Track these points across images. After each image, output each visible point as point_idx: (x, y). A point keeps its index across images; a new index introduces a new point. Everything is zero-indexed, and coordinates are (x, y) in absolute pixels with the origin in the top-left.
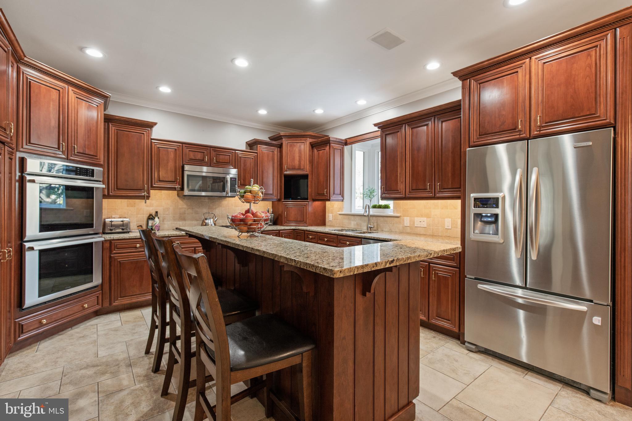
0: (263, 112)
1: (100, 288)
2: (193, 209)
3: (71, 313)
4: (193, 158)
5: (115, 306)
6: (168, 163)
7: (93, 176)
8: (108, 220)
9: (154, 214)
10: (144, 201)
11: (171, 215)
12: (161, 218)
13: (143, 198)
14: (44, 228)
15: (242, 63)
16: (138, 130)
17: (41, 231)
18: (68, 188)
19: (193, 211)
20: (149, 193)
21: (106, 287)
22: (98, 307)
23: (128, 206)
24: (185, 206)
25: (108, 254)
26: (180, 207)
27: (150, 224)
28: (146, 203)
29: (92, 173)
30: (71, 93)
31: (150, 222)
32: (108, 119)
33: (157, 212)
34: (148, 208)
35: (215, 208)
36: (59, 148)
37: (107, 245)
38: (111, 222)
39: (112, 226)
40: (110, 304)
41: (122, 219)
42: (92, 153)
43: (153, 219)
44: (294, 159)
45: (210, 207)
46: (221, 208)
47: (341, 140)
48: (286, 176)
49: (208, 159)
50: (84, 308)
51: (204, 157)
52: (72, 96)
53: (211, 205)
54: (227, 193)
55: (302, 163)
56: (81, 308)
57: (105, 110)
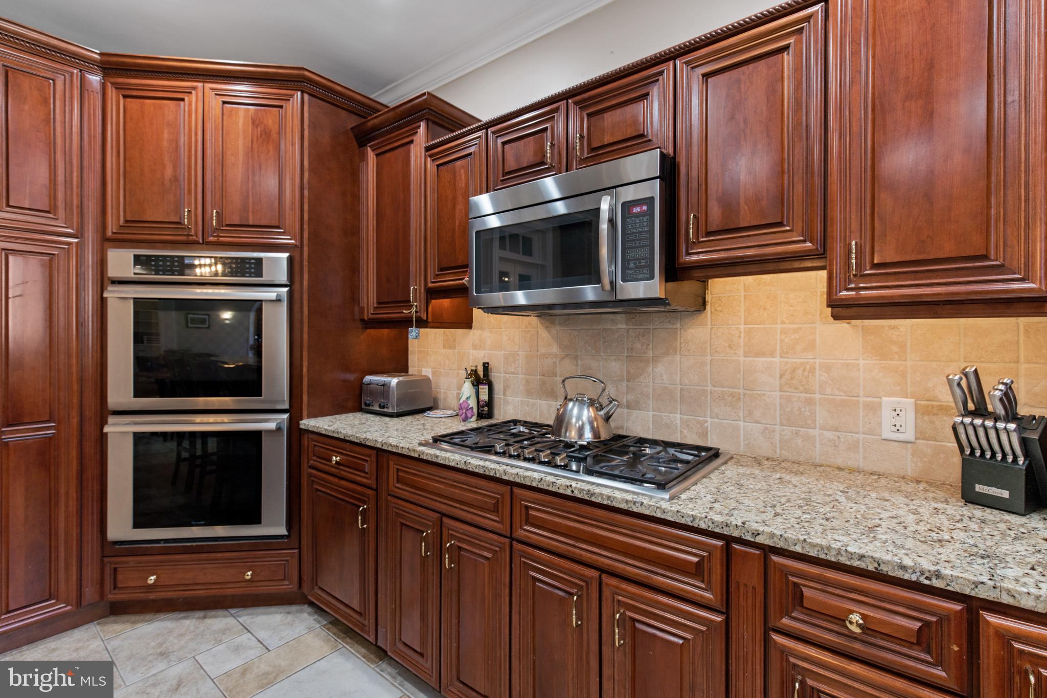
2: (576, 358)
4: (515, 166)
11: (520, 376)
19: (577, 365)
24: (555, 349)
26: (542, 350)
35: (655, 359)
45: (634, 354)
46: (678, 357)
51: (544, 149)
53: (639, 346)
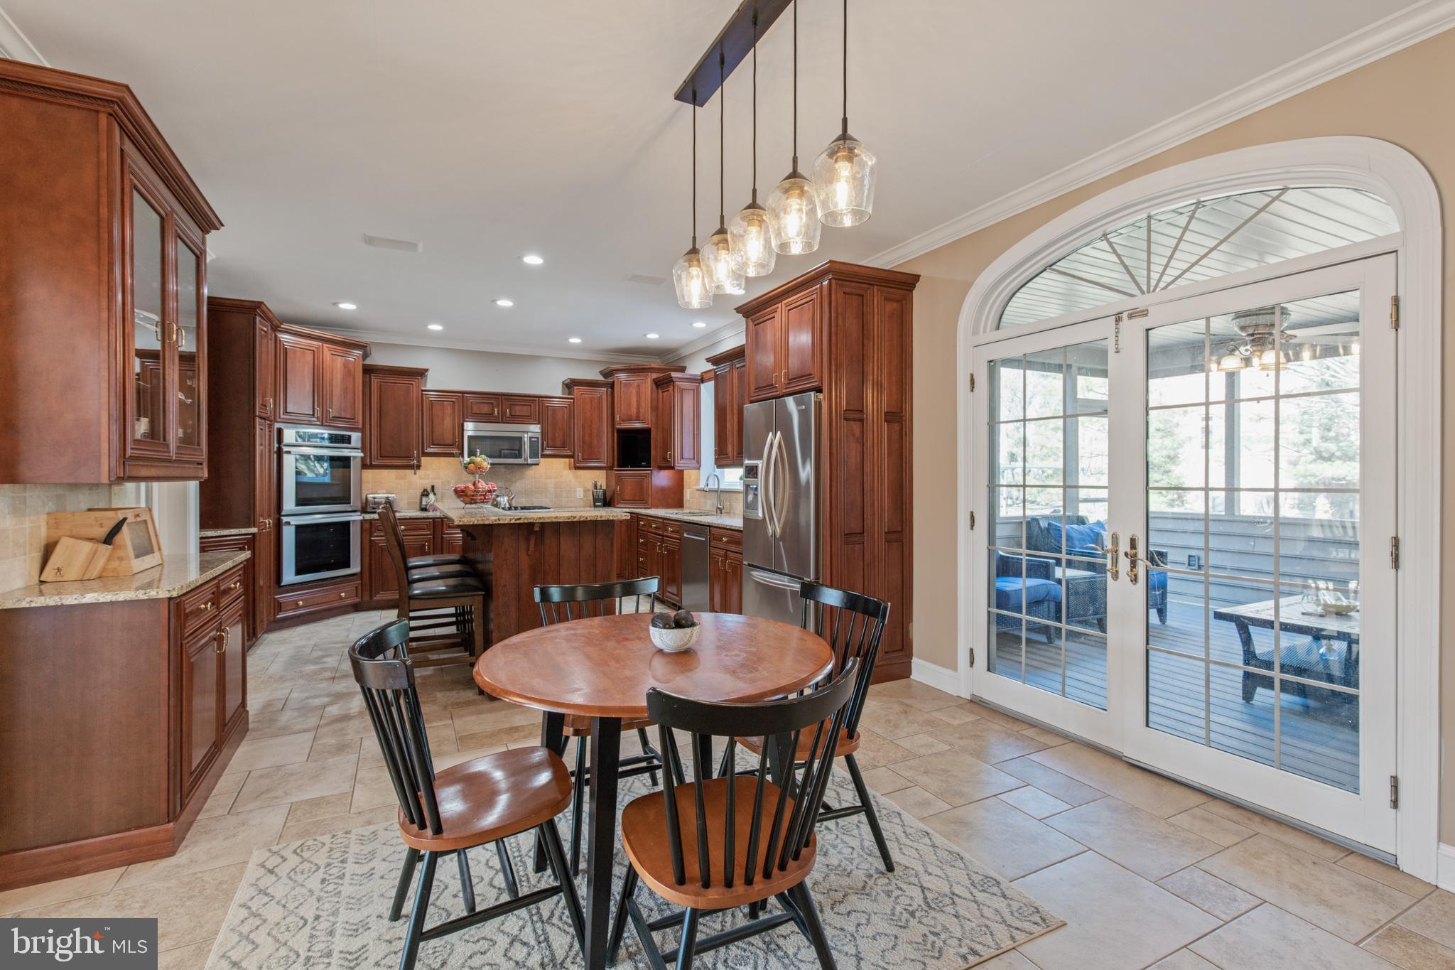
0: (575, 340)
1: (359, 575)
3: (327, 600)
4: (478, 412)
5: (378, 601)
6: (443, 420)
7: (349, 443)
8: (370, 496)
9: (429, 489)
10: (413, 471)
12: (439, 495)
13: (411, 467)
14: (300, 502)
15: (505, 303)
16: (406, 380)
17: (297, 505)
18: (332, 459)
20: (419, 461)
21: (366, 576)
22: (357, 600)
23: (397, 479)
25: (368, 537)
27: (424, 503)
28: (415, 474)
29: (348, 440)
30: (326, 350)
31: (424, 499)
32: (369, 370)
33: (433, 487)
34: (421, 481)
36: (313, 415)
37: (367, 526)
38: (374, 498)
39: (375, 503)
40: (371, 597)
41: (386, 495)
42: (348, 416)
43: (427, 495)
44: (629, 405)
45: (507, 480)
47: (696, 375)
48: (619, 431)
49: (498, 413)
50: (341, 598)
51: (493, 410)
52: (327, 354)
54: (526, 460)
55: (642, 410)
56: (338, 598)
57: (364, 360)
